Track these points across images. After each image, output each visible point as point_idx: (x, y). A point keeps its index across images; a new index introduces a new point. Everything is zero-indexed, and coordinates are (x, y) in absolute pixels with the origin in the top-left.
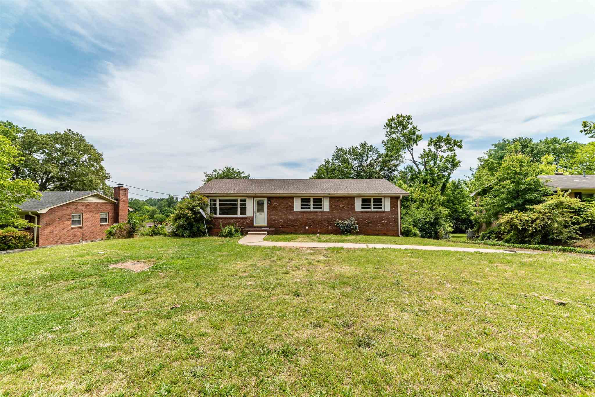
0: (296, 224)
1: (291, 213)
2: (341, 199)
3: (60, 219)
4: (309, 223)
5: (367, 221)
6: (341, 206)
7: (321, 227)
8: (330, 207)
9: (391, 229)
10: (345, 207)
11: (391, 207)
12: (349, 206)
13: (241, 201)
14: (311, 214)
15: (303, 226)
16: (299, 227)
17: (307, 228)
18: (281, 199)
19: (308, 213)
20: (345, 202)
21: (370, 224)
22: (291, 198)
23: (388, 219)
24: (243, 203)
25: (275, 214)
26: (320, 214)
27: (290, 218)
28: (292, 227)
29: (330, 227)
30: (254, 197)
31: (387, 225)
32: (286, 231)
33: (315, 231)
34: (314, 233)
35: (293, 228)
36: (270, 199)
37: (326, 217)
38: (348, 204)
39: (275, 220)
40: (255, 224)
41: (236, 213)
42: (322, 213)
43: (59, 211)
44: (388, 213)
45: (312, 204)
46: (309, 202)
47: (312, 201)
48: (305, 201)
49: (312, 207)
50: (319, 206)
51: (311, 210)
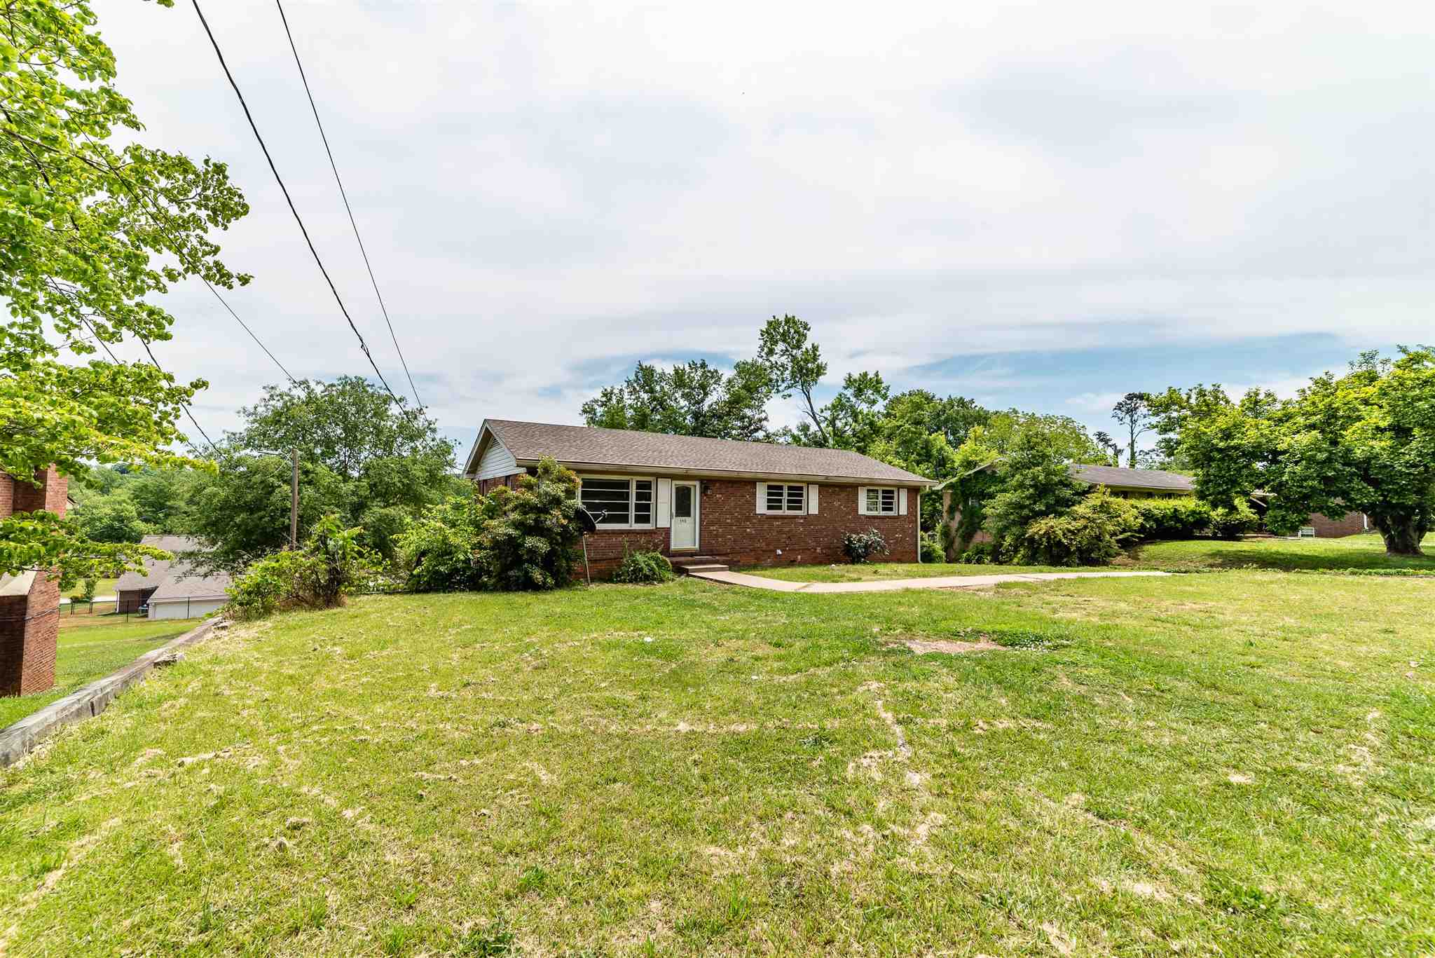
0: (759, 545)
1: (748, 519)
2: (837, 488)
4: (782, 540)
6: (836, 504)
7: (804, 550)
8: (820, 505)
9: (907, 549)
10: (842, 507)
11: (907, 508)
12: (848, 505)
13: (640, 485)
14: (786, 521)
15: (771, 547)
16: (763, 551)
17: (779, 552)
18: (731, 485)
19: (782, 518)
20: (843, 495)
22: (751, 483)
24: (645, 491)
25: (717, 522)
26: (800, 521)
27: (749, 530)
28: (750, 550)
29: (819, 550)
30: (673, 477)
31: (901, 542)
32: (739, 561)
33: (792, 560)
34: (792, 563)
35: (752, 555)
36: (708, 483)
37: (812, 527)
38: (848, 500)
39: (717, 536)
40: (673, 547)
41: (625, 519)
42: (804, 517)
44: (903, 519)
45: (785, 497)
46: (781, 495)
47: (785, 492)
48: (774, 491)
49: (785, 504)
50: (796, 503)
51: (785, 512)
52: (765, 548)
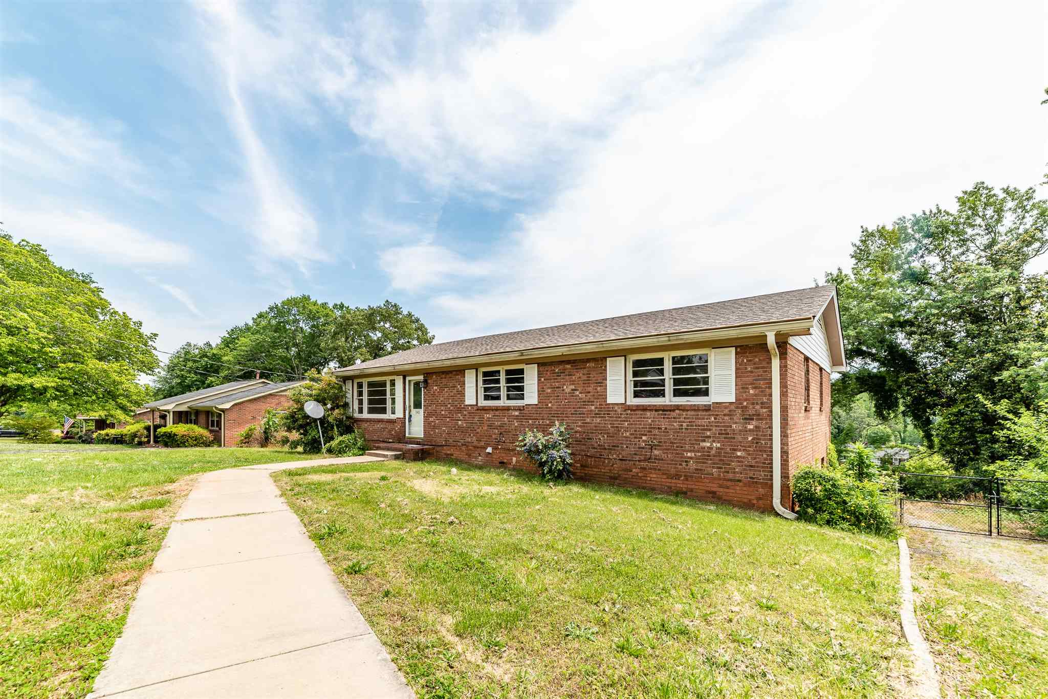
0: (470, 440)
1: (460, 410)
2: (568, 366)
3: (254, 418)
4: (494, 436)
5: (644, 438)
6: (568, 389)
8: (541, 391)
9: (738, 476)
10: (577, 393)
11: (741, 387)
12: (590, 389)
13: (392, 384)
14: (497, 413)
15: (482, 444)
16: (475, 447)
17: (489, 450)
18: (443, 376)
19: (493, 410)
20: (579, 375)
21: (656, 452)
23: (726, 435)
25: (435, 413)
26: (517, 413)
27: (460, 423)
28: (463, 445)
30: (406, 373)
31: (722, 459)
32: (452, 455)
33: (505, 461)
34: (504, 466)
35: (464, 448)
36: (426, 375)
37: (530, 421)
38: (587, 382)
39: (434, 427)
40: (408, 435)
41: (386, 411)
42: (520, 409)
43: (252, 406)
44: (726, 411)
45: (503, 384)
46: (498, 381)
47: (503, 377)
48: (490, 378)
49: (503, 393)
50: (517, 391)
51: (503, 402)
52: (476, 443)
